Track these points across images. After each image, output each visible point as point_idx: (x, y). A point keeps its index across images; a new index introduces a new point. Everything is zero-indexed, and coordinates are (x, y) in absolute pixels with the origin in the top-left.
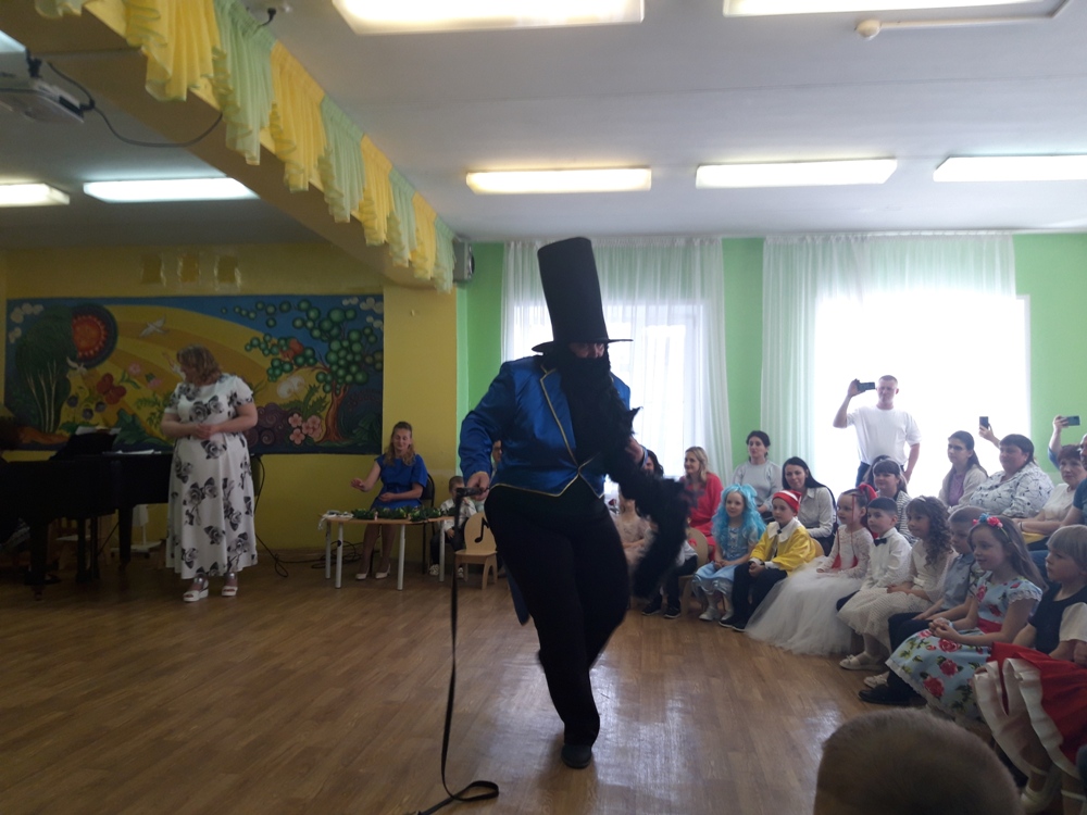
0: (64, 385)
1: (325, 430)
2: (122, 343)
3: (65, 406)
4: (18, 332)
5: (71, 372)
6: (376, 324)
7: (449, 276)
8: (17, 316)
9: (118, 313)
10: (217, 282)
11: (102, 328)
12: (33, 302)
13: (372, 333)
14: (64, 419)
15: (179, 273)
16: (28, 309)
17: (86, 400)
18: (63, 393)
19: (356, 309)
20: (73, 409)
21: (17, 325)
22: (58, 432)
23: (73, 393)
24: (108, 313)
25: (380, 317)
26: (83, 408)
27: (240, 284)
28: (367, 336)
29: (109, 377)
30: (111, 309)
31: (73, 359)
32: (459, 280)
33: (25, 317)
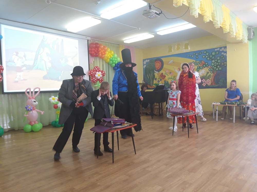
0: (154, 76)
1: (211, 82)
2: (165, 66)
3: (154, 80)
4: (145, 66)
5: (155, 73)
6: (225, 54)
7: (246, 38)
8: (145, 63)
9: (164, 59)
10: (184, 49)
11: (160, 63)
12: (148, 59)
13: (223, 57)
14: (154, 83)
15: (176, 49)
16: (147, 61)
17: (158, 79)
18: (154, 78)
19: (219, 51)
20: (156, 81)
21: (145, 64)
22: (153, 86)
23: (155, 77)
24: (162, 60)
25: (226, 52)
26: (158, 80)
27: (189, 49)
28: (222, 58)
29: (162, 73)
30: (162, 59)
31: (155, 71)
32: (249, 39)
33: (146, 62)
